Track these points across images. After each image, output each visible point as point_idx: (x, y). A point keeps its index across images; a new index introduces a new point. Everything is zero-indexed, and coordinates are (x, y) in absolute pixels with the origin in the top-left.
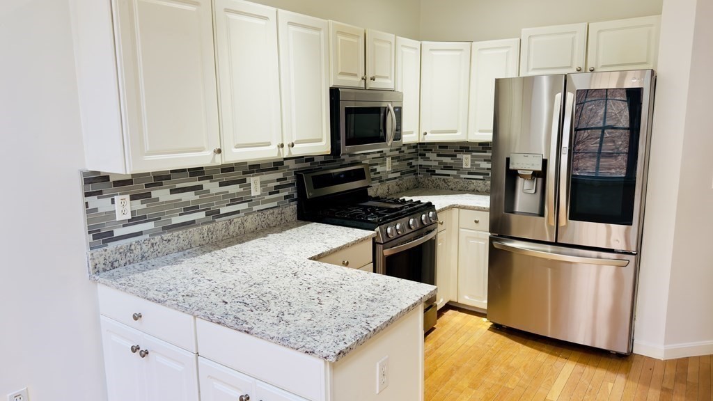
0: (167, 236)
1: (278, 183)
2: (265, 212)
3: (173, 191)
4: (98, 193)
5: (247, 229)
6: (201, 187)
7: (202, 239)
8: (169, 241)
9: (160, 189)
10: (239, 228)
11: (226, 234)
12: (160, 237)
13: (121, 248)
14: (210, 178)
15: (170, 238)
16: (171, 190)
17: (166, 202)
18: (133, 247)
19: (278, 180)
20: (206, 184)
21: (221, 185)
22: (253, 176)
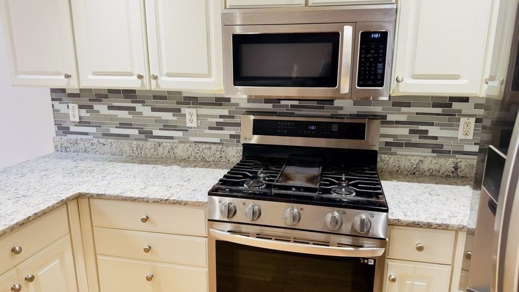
0: (102, 141)
1: (222, 120)
2: (200, 145)
3: (110, 108)
4: (59, 100)
5: (177, 155)
6: (134, 109)
7: (131, 151)
8: (104, 145)
9: (100, 104)
10: (169, 152)
11: (155, 153)
12: (97, 140)
13: (71, 140)
14: (142, 102)
15: (105, 143)
16: (108, 107)
17: (105, 115)
18: (78, 142)
19: (221, 117)
20: (139, 107)
21: (153, 110)
22: (189, 107)
